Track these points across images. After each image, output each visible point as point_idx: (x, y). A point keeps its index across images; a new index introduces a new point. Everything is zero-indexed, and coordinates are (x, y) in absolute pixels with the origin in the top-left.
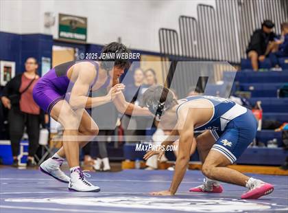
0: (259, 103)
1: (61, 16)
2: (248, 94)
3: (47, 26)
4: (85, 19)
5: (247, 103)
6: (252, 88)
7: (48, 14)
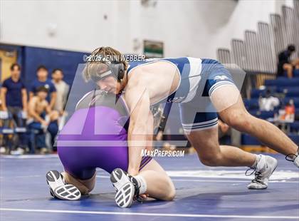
0: (291, 102)
1: (145, 41)
2: (283, 96)
3: (136, 48)
4: (162, 44)
5: (283, 103)
6: (285, 91)
7: (136, 41)
